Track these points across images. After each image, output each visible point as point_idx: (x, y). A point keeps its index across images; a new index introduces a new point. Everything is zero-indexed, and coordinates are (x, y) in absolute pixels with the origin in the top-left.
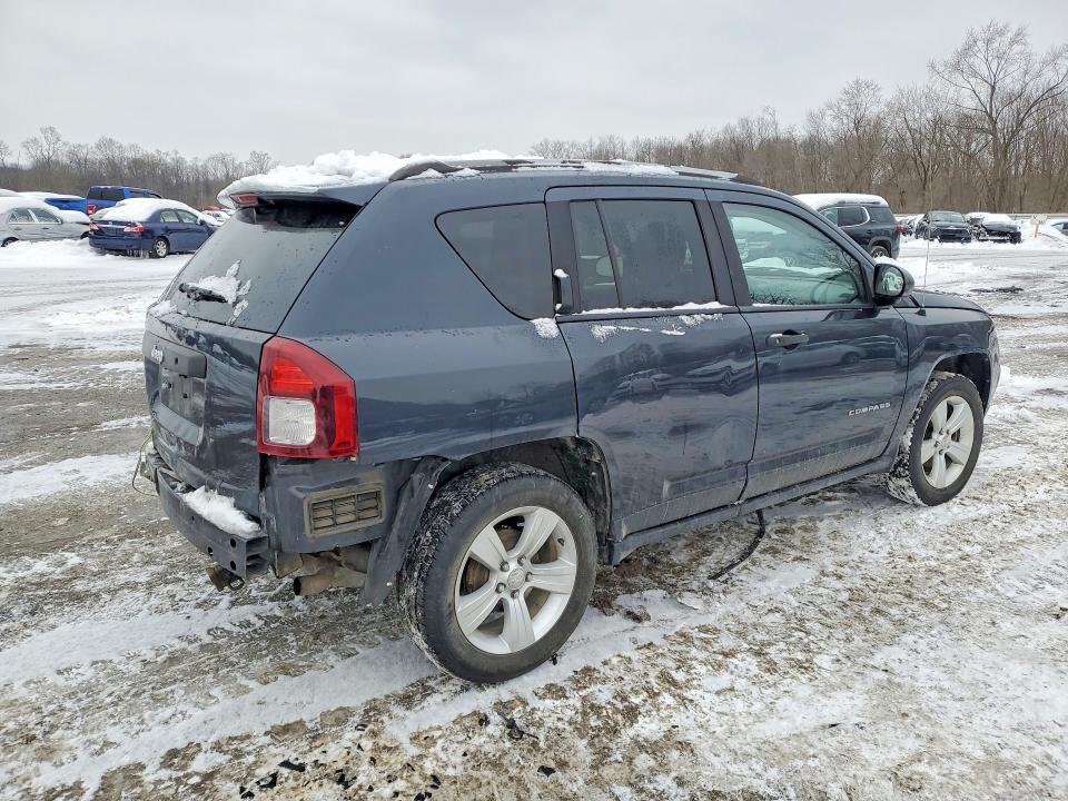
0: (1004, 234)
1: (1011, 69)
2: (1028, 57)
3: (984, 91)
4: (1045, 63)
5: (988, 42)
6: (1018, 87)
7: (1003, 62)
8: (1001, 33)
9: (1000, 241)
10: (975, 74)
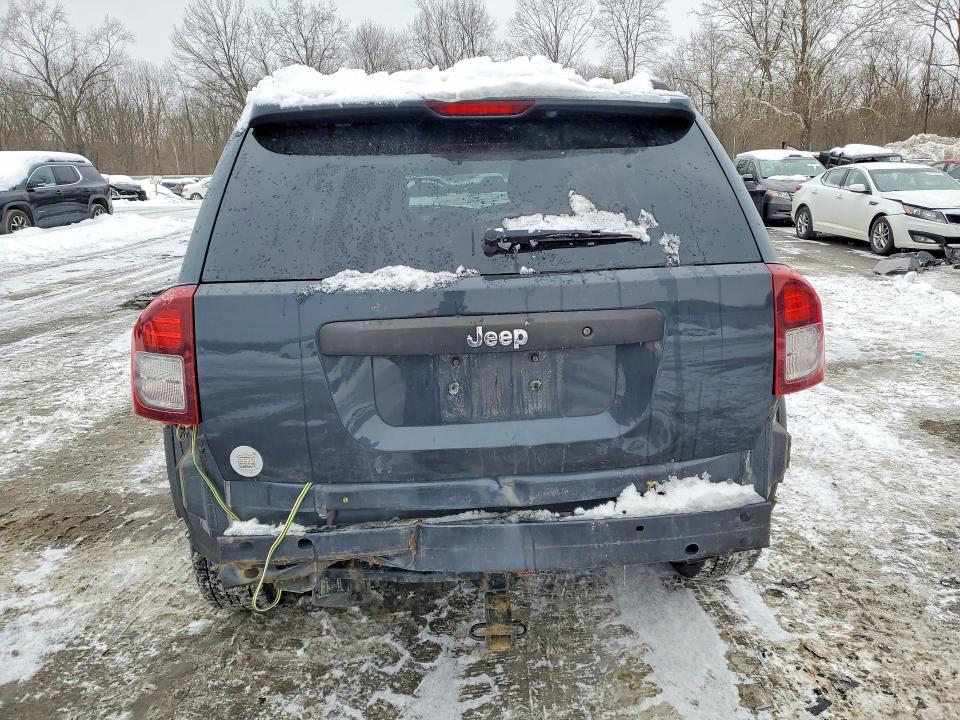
0: (133, 193)
1: (60, 43)
2: (72, 34)
3: (37, 58)
4: (88, 42)
5: (32, 15)
6: (69, 61)
7: (49, 35)
8: (41, 8)
9: (131, 199)
10: (25, 43)
